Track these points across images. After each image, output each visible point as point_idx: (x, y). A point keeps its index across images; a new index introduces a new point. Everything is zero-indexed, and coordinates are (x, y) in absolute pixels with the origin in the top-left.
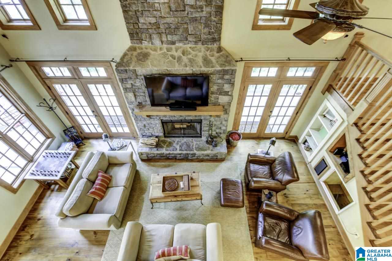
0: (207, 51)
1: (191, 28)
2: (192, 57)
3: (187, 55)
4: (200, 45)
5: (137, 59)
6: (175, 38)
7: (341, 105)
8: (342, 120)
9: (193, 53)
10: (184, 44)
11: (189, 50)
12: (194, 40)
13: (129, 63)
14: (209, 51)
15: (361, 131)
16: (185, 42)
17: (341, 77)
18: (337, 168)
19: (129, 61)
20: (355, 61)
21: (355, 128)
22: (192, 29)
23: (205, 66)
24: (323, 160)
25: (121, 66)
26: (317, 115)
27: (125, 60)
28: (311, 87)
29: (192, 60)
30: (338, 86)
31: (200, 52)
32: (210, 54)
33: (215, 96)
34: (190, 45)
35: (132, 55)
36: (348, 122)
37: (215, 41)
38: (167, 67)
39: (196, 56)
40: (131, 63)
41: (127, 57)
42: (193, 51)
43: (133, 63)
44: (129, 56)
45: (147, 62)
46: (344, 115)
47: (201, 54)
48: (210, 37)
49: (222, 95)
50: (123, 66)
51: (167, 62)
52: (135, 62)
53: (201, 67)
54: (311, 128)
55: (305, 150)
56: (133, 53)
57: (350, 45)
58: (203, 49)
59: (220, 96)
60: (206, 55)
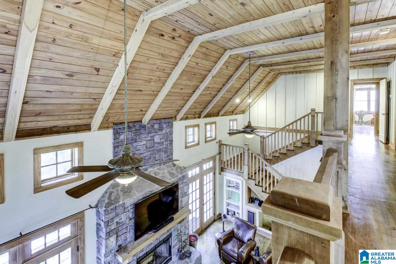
0: (168, 168)
1: (157, 156)
2: (162, 175)
3: (158, 175)
4: (162, 166)
5: (123, 192)
7: (234, 174)
8: (241, 181)
9: (161, 172)
11: (158, 171)
13: (117, 199)
14: (169, 168)
15: (253, 180)
17: (224, 161)
18: (259, 209)
19: (117, 197)
20: (226, 152)
21: (250, 180)
23: (173, 178)
24: (249, 211)
25: (111, 205)
26: (225, 188)
27: (113, 198)
28: (214, 173)
29: (163, 177)
30: (226, 166)
31: (164, 170)
32: (171, 170)
34: (156, 168)
35: (117, 191)
36: (245, 180)
37: (171, 160)
38: (149, 188)
39: (164, 173)
40: (119, 198)
41: (113, 194)
42: (160, 171)
43: (122, 197)
44: (115, 193)
45: (132, 191)
46: (241, 178)
47: (166, 171)
48: (168, 158)
49: (183, 197)
50: (113, 204)
51: (148, 185)
52: (123, 196)
53: (171, 179)
54: (226, 199)
55: (232, 217)
56: (118, 189)
57: (219, 146)
58: (165, 168)
60: (168, 170)
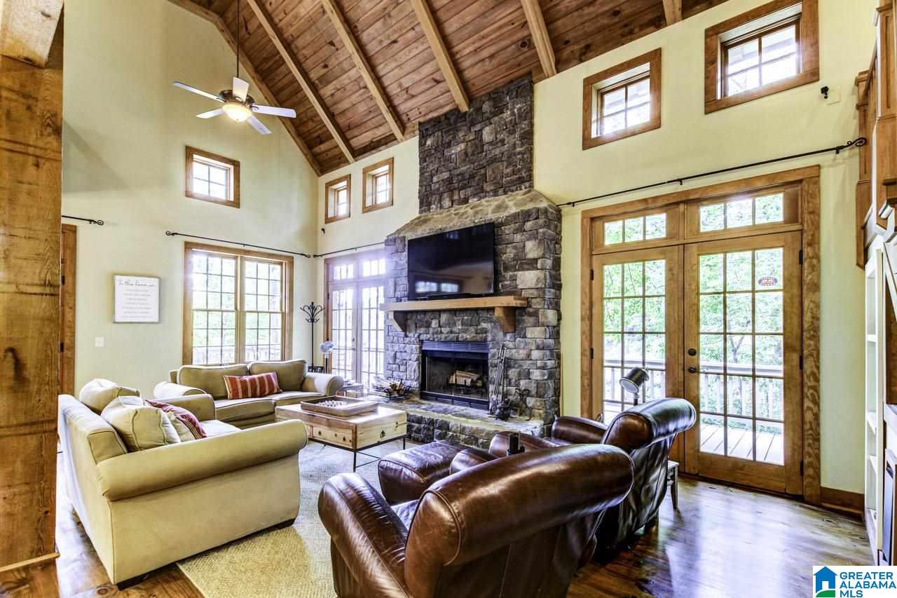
1: (489, 173)
4: (500, 195)
6: (469, 191)
10: (479, 198)
12: (492, 188)
16: (481, 194)
22: (491, 173)
28: (801, 253)
33: (511, 273)
34: (487, 198)
37: (523, 182)
48: (515, 177)
49: (524, 270)
57: (858, 106)
59: (519, 273)
